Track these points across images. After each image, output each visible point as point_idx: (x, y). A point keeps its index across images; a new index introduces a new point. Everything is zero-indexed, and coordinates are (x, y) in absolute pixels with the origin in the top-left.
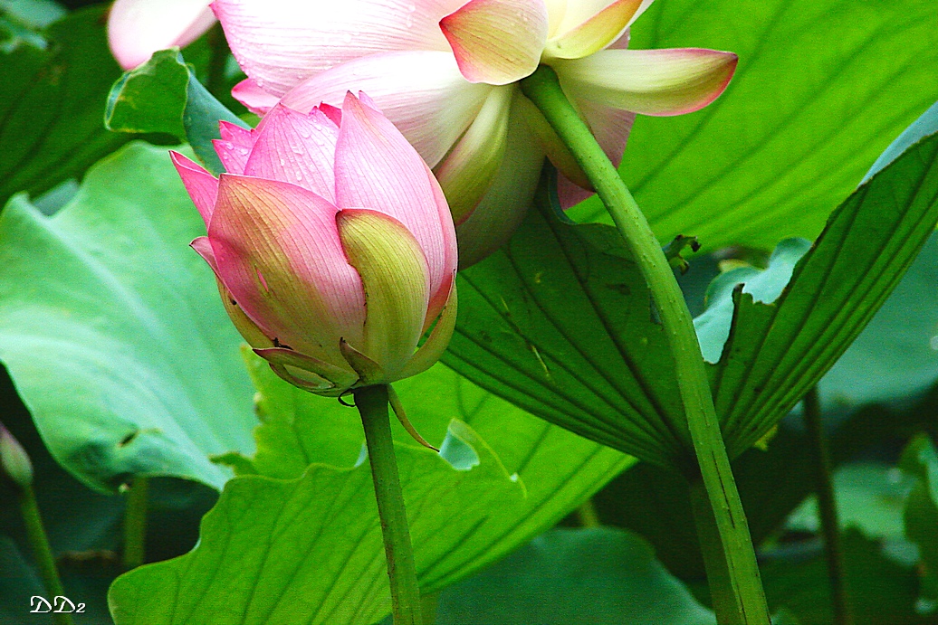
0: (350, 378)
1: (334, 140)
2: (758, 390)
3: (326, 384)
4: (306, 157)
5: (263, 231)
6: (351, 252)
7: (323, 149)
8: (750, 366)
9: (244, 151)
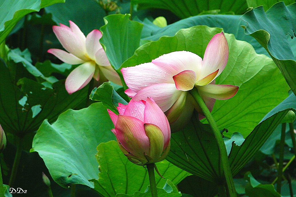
0: (146, 161)
1: (144, 108)
3: (141, 163)
4: (138, 111)
5: (127, 127)
6: (147, 133)
7: (142, 110)
9: (124, 110)
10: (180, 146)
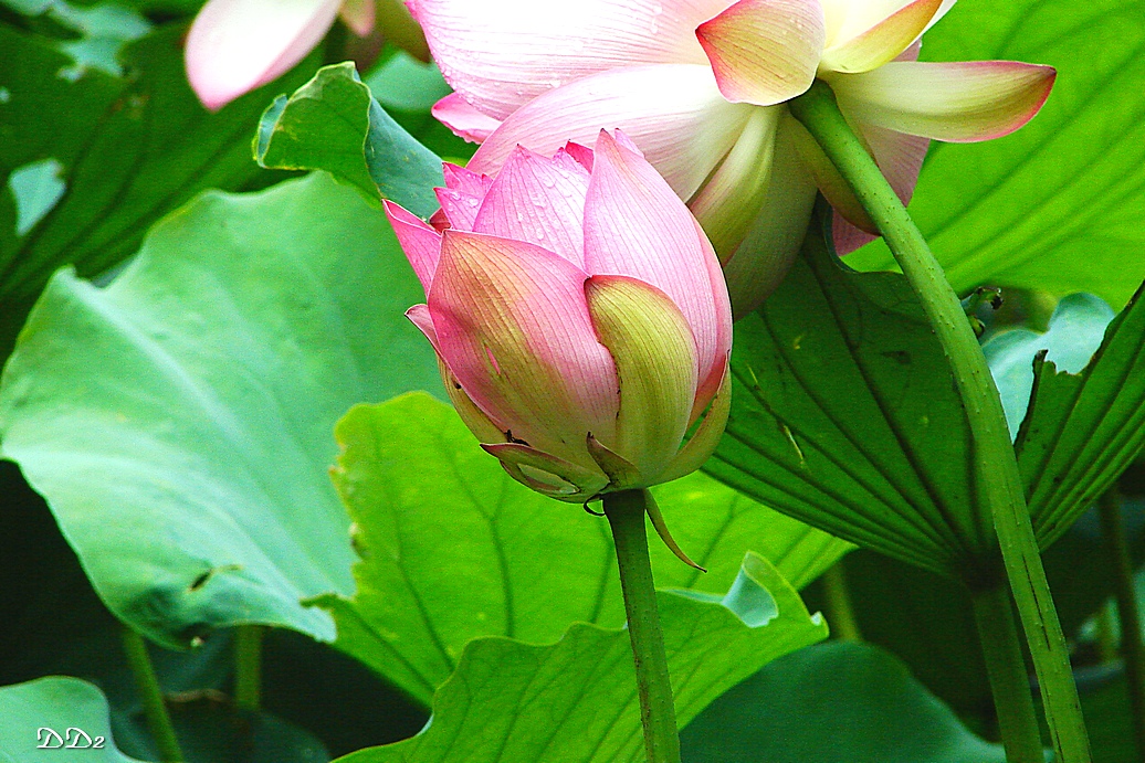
0: (599, 481)
1: (584, 190)
2: (1058, 480)
3: (569, 488)
4: (550, 209)
5: (494, 301)
6: (602, 329)
7: (570, 200)
8: (1049, 450)
9: (473, 202)
10: (754, 389)
